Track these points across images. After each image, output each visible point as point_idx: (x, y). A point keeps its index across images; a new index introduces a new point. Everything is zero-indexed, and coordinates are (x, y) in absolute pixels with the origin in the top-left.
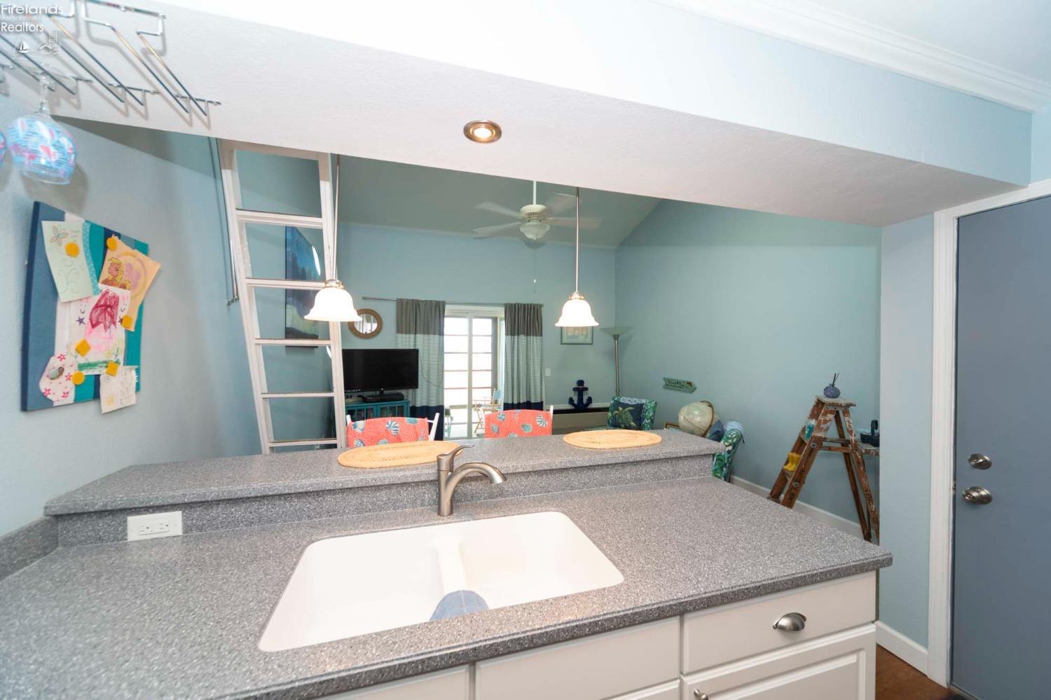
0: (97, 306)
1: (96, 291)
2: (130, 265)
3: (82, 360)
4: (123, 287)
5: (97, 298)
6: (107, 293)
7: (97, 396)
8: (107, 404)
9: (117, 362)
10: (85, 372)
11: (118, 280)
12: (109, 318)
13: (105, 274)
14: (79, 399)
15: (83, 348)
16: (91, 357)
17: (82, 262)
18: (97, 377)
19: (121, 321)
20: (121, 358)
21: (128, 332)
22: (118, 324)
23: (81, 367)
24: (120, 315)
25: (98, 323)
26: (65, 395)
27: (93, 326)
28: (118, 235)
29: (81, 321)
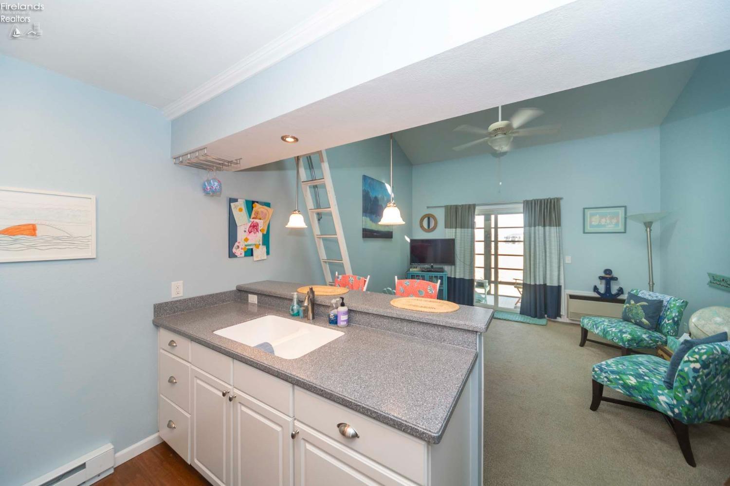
0: (250, 226)
1: (249, 221)
2: (262, 212)
3: (246, 243)
4: (260, 219)
5: (250, 224)
6: (253, 222)
7: (252, 255)
8: (255, 258)
9: (260, 244)
10: (247, 247)
11: (258, 217)
12: (255, 230)
13: (253, 215)
14: (245, 256)
15: (246, 240)
16: (249, 242)
17: (244, 212)
18: (252, 249)
19: (260, 230)
20: (261, 243)
21: (263, 234)
22: (259, 232)
23: (246, 246)
24: (260, 228)
25: (251, 232)
26: (241, 254)
27: (250, 233)
28: (257, 202)
29: (245, 231)
